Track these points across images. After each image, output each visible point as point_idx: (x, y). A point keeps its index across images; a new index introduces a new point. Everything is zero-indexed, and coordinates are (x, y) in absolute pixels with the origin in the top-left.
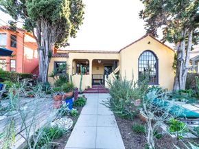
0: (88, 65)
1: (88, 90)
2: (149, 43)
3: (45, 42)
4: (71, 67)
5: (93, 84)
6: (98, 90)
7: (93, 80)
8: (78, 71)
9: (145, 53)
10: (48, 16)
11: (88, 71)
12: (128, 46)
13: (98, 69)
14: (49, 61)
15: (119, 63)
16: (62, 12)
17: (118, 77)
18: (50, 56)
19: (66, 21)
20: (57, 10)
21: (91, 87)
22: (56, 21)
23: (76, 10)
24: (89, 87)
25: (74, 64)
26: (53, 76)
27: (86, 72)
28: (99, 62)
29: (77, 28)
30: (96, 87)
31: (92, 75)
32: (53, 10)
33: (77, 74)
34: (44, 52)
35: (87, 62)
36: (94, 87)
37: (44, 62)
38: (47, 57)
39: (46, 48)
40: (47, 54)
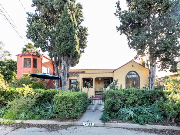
1: (92, 98)
2: (133, 66)
3: (65, 68)
4: (81, 83)
6: (99, 98)
7: (96, 92)
8: (85, 86)
10: (68, 54)
14: (67, 80)
15: (113, 80)
16: (76, 49)
19: (77, 53)
20: (74, 49)
21: (94, 96)
22: (72, 55)
23: (82, 38)
24: (93, 96)
27: (91, 86)
28: (99, 79)
29: (83, 52)
30: (98, 96)
31: (95, 88)
32: (71, 50)
33: (85, 88)
34: (64, 74)
35: (91, 80)
36: (96, 96)
37: (64, 80)
38: (67, 77)
39: (65, 71)
40: (66, 75)
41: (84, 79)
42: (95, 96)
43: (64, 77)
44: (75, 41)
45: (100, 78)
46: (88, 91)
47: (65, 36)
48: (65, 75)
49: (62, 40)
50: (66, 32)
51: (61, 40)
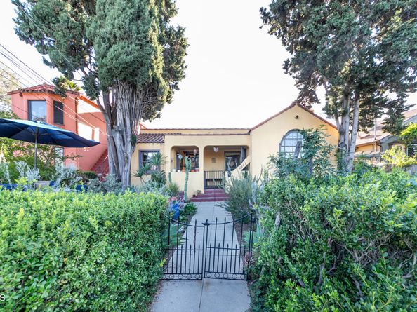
0: (198, 154)
1: (198, 197)
2: (297, 117)
3: (124, 120)
4: (168, 160)
5: (206, 187)
6: (215, 196)
7: (206, 181)
8: (180, 166)
9: (291, 134)
10: (130, 79)
11: (197, 165)
12: (261, 124)
13: (214, 160)
14: (133, 151)
15: (249, 152)
16: (153, 70)
17: (245, 176)
18: (134, 143)
19: (158, 81)
20: (146, 66)
21: (203, 192)
22: (143, 85)
23: (172, 53)
24: (199, 192)
25: (174, 154)
26: (140, 175)
27: (195, 167)
28: (216, 150)
29: (176, 87)
30: (211, 192)
31: (205, 172)
32: (138, 68)
33: (179, 171)
34: (123, 136)
35: (195, 151)
36: (208, 192)
37: (123, 152)
38: (130, 144)
39: (126, 129)
40: (129, 139)
41: (177, 150)
42: (205, 192)
43: (124, 145)
44: (151, 47)
45: (216, 147)
46: (187, 179)
47: (120, 29)
48: (127, 137)
49: (113, 41)
50: (123, 16)
51: (108, 39)
